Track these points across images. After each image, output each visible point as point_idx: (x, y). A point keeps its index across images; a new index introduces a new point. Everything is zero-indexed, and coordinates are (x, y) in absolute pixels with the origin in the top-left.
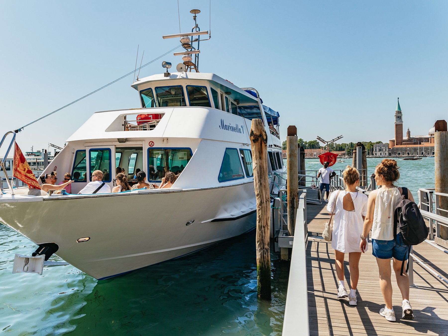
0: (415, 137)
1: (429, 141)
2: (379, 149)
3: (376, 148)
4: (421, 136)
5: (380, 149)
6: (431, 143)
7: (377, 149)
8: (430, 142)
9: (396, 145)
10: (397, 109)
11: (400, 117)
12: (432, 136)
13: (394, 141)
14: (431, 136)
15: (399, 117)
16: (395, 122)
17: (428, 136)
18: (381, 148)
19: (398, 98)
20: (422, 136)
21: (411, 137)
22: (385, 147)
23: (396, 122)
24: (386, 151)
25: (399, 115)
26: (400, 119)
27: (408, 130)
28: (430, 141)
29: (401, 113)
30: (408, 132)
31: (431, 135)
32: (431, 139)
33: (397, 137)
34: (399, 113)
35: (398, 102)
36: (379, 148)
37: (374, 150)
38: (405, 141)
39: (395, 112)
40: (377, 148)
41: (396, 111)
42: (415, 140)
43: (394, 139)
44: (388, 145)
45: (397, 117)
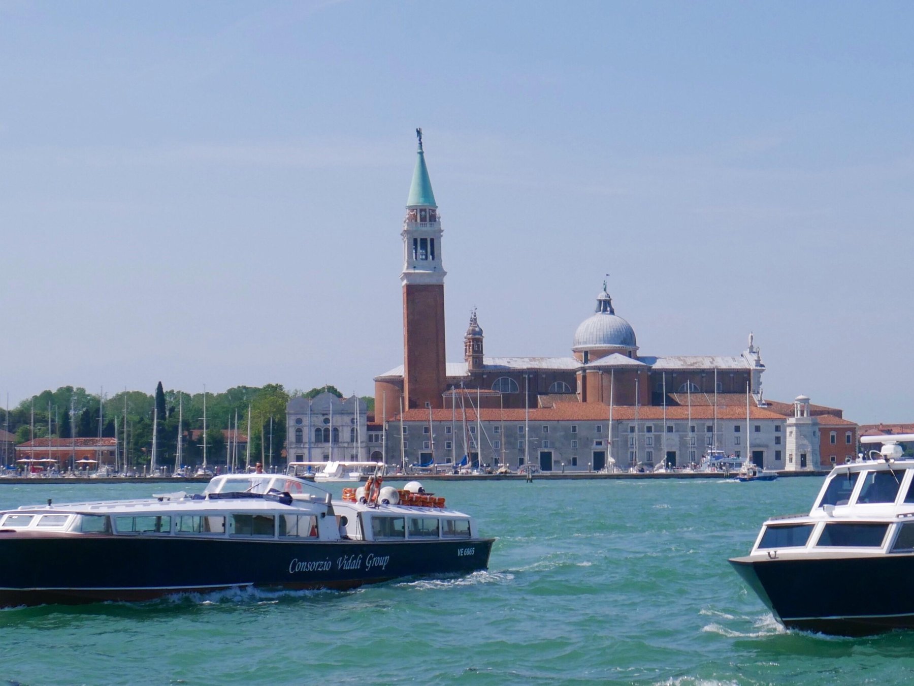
0: (507, 365)
1: (574, 391)
2: (318, 430)
3: (299, 421)
4: (534, 359)
5: (322, 426)
6: (584, 400)
7: (306, 431)
8: (580, 398)
9: (410, 407)
10: (412, 197)
11: (432, 240)
12: (589, 364)
13: (396, 382)
14: (586, 361)
15: (424, 241)
16: (405, 270)
17: (570, 363)
18: (327, 421)
19: (419, 132)
20: (542, 359)
21: (488, 361)
22: (347, 419)
23: (412, 271)
24: (352, 441)
25: (426, 230)
26: (432, 253)
27: (474, 321)
28: (579, 390)
29: (433, 218)
30: (474, 332)
31: (586, 353)
32: (584, 378)
33: (413, 362)
34: (423, 219)
35: (421, 153)
36: (319, 421)
37: (291, 435)
38: (455, 382)
39: (406, 214)
40: (306, 421)
41: (412, 208)
42: (505, 382)
43: (400, 370)
44: (368, 403)
45: (415, 240)
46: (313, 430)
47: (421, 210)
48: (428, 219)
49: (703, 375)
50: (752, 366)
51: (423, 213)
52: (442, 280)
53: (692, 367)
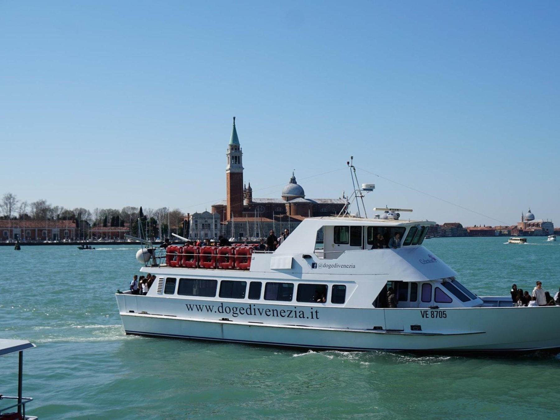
1: (285, 211)
2: (203, 225)
3: (196, 221)
5: (205, 223)
6: (290, 214)
7: (199, 225)
8: (288, 213)
11: (239, 157)
12: (291, 202)
14: (288, 201)
15: (236, 157)
16: (229, 167)
18: (206, 221)
19: (234, 118)
21: (253, 200)
22: (213, 221)
23: (232, 168)
24: (215, 228)
25: (236, 153)
26: (239, 161)
27: (249, 185)
28: (287, 211)
29: (239, 148)
31: (288, 197)
32: (290, 207)
34: (235, 149)
35: (234, 126)
36: (203, 222)
37: (193, 226)
38: (245, 208)
39: (229, 148)
40: (199, 221)
41: (230, 146)
42: (260, 207)
45: (233, 157)
46: (201, 224)
47: (235, 146)
48: (237, 149)
49: (329, 206)
50: (346, 203)
51: (236, 147)
52: (242, 171)
53: (324, 203)
